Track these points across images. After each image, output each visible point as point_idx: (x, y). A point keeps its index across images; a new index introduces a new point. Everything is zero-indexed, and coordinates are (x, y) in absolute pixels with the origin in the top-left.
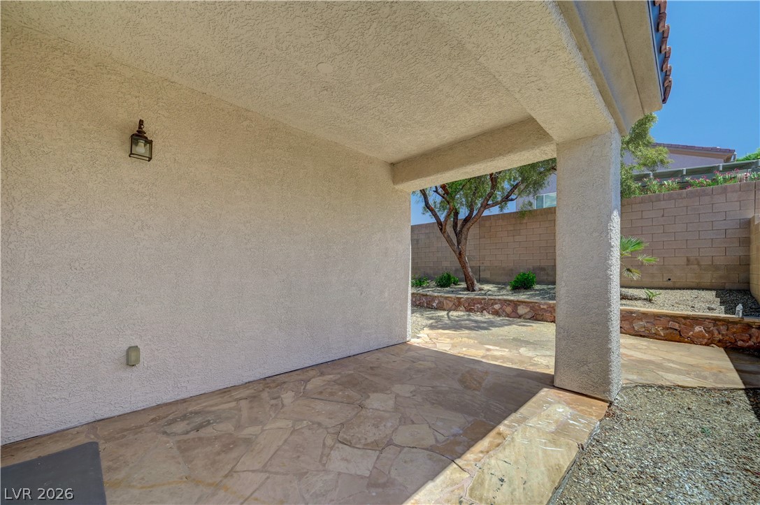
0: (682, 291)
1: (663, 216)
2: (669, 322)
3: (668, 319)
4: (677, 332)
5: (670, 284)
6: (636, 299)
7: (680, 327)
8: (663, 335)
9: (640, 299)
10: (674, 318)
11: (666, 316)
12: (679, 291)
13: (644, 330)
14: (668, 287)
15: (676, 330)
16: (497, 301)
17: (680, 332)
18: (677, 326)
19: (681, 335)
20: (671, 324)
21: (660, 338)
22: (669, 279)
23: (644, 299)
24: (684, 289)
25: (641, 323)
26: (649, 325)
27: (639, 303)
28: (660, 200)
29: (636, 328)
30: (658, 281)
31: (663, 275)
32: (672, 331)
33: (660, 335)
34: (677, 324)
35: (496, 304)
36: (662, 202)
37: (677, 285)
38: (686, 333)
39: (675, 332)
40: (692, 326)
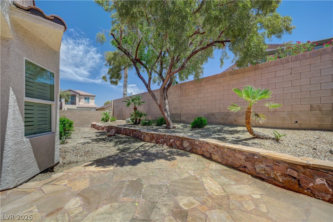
0: (306, 132)
1: (291, 74)
2: (287, 168)
3: (287, 165)
4: (296, 181)
5: (297, 125)
6: (266, 138)
7: (299, 176)
8: (281, 181)
9: (270, 138)
10: (293, 166)
11: (285, 162)
12: (304, 131)
13: (263, 172)
14: (296, 127)
15: (295, 178)
16: (172, 137)
17: (299, 181)
18: (295, 174)
19: (299, 184)
20: (289, 171)
21: (279, 184)
22: (296, 122)
23: (273, 139)
24: (308, 130)
25: (262, 166)
26: (268, 169)
27: (267, 143)
28: (288, 62)
29: (258, 170)
30: (287, 123)
31: (291, 119)
32: (290, 179)
33: (278, 181)
34: (295, 172)
35: (172, 139)
36: (290, 63)
37: (303, 126)
38: (306, 183)
39: (293, 180)
40: (313, 178)
